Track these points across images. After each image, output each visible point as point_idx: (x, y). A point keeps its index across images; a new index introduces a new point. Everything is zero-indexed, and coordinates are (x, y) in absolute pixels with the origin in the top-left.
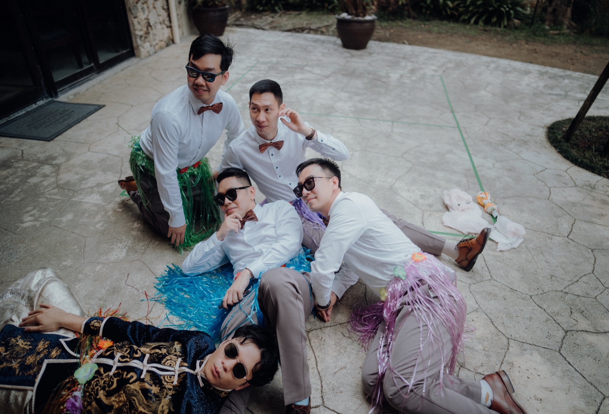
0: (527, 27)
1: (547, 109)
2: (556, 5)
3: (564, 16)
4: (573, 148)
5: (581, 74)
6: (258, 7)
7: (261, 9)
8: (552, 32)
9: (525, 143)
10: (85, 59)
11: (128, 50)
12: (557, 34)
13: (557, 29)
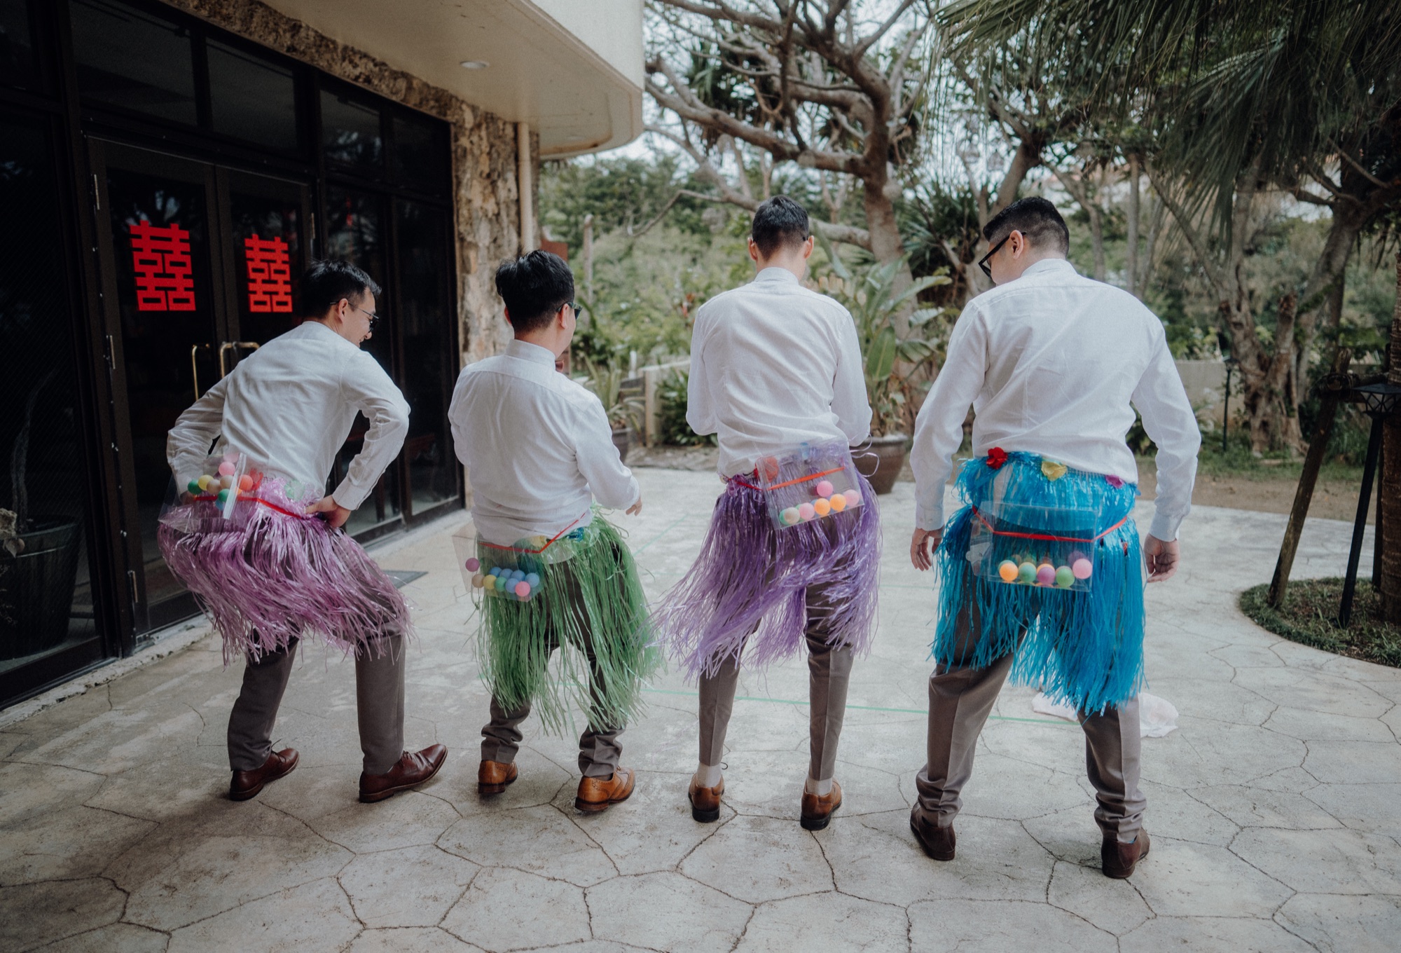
0: (1215, 456)
1: (1242, 569)
2: (1265, 415)
3: (1285, 433)
4: (1285, 618)
5: (1318, 520)
6: (678, 438)
7: (684, 440)
8: (1267, 462)
9: (1195, 612)
10: (388, 510)
11: (457, 497)
12: (1279, 466)
13: (1276, 457)
